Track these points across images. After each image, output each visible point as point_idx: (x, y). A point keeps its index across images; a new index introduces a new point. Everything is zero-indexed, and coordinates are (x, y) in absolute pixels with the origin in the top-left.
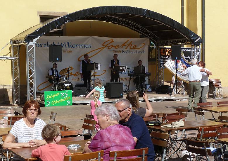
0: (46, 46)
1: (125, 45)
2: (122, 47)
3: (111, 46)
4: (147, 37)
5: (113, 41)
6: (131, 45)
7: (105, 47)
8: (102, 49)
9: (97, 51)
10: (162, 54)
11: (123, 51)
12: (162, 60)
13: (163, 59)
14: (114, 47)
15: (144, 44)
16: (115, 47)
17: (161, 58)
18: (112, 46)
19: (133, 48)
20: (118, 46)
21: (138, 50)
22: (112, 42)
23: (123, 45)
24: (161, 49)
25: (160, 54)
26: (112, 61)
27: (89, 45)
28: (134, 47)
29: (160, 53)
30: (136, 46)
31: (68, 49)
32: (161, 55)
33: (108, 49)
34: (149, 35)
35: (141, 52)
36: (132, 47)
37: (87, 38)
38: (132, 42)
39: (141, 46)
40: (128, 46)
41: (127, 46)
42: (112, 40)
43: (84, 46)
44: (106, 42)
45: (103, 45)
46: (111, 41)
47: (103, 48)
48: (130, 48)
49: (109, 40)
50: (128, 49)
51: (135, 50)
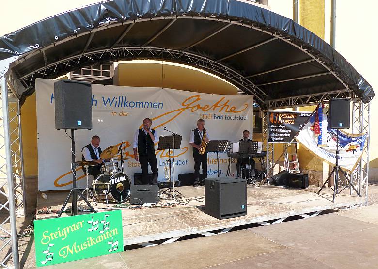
1: (218, 105)
2: (214, 109)
3: (197, 107)
4: (252, 94)
5: (200, 98)
6: (228, 106)
7: (187, 108)
8: (181, 112)
9: (174, 114)
10: (272, 121)
11: (215, 116)
12: (271, 130)
13: (273, 128)
14: (200, 108)
15: (247, 104)
16: (203, 109)
17: (270, 128)
18: (198, 106)
19: (231, 111)
20: (208, 106)
21: (238, 115)
22: (198, 99)
23: (216, 105)
24: (270, 113)
25: (270, 121)
26: (196, 131)
27: (159, 104)
28: (233, 109)
29: (269, 119)
30: (235, 108)
32: (271, 123)
33: (192, 111)
34: (253, 91)
35: (242, 118)
36: (229, 109)
37: (156, 91)
38: (228, 101)
39: (244, 107)
40: (223, 108)
41: (221, 107)
42: (198, 96)
43: (147, 104)
44: (187, 99)
45: (183, 104)
46: (197, 97)
47: (184, 109)
48: (226, 111)
49: (192, 97)
50: (223, 111)
51: (233, 115)
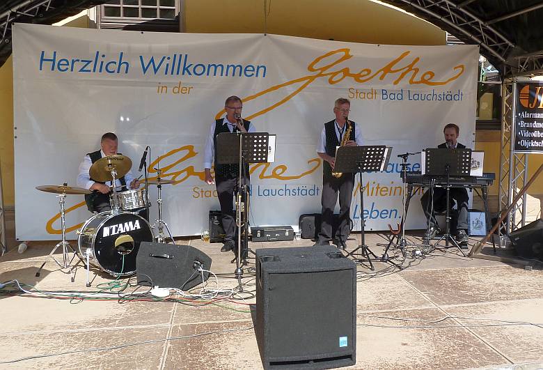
0: (91, 67)
1: (393, 69)
2: (382, 78)
3: (342, 74)
4: (477, 43)
5: (350, 53)
6: (417, 70)
7: (320, 75)
8: (307, 84)
9: (290, 89)
10: (525, 103)
11: (384, 92)
12: (522, 124)
13: (526, 120)
14: (351, 75)
15: (462, 66)
16: (357, 78)
17: (518, 119)
18: (346, 72)
19: (423, 81)
20: (369, 71)
21: (440, 90)
22: (347, 57)
23: (387, 69)
24: (520, 86)
25: (519, 104)
26: (330, 127)
27: (258, 68)
28: (427, 77)
29: (518, 100)
30: (432, 75)
31: (175, 79)
32: (521, 108)
33: (331, 82)
34: (481, 38)
35: (450, 97)
36: (418, 78)
38: (418, 59)
39: (453, 73)
40: (403, 75)
41: (398, 75)
42: (347, 50)
43: (238, 69)
44: (322, 57)
45: (310, 68)
46: (343, 53)
47: (312, 79)
48: (411, 82)
49: (334, 52)
50: (405, 83)
51: (428, 89)
